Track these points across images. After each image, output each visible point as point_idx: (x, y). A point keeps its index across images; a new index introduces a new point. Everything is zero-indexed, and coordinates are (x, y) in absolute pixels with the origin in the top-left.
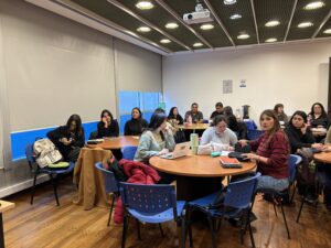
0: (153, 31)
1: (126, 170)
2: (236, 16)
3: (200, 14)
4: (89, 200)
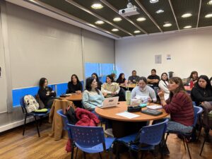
2: (160, 11)
3: (130, 9)
4: (58, 134)
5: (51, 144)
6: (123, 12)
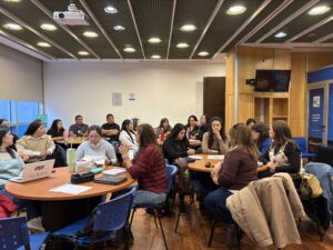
0: (25, 31)
2: (119, 28)
6: (62, 16)
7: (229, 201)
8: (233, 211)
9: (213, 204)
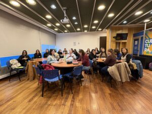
0: (52, 26)
1: (43, 67)
2: (76, 23)
3: (66, 20)
4: (31, 78)
5: (29, 83)
6: (63, 21)
7: (108, 69)
8: (109, 72)
9: (104, 71)
